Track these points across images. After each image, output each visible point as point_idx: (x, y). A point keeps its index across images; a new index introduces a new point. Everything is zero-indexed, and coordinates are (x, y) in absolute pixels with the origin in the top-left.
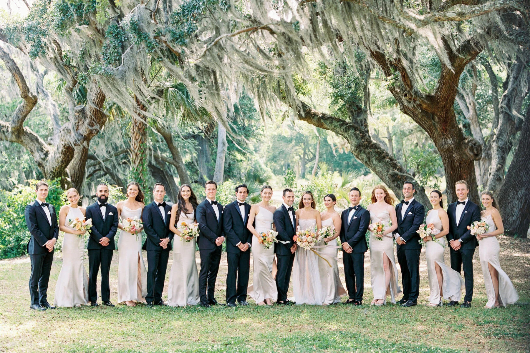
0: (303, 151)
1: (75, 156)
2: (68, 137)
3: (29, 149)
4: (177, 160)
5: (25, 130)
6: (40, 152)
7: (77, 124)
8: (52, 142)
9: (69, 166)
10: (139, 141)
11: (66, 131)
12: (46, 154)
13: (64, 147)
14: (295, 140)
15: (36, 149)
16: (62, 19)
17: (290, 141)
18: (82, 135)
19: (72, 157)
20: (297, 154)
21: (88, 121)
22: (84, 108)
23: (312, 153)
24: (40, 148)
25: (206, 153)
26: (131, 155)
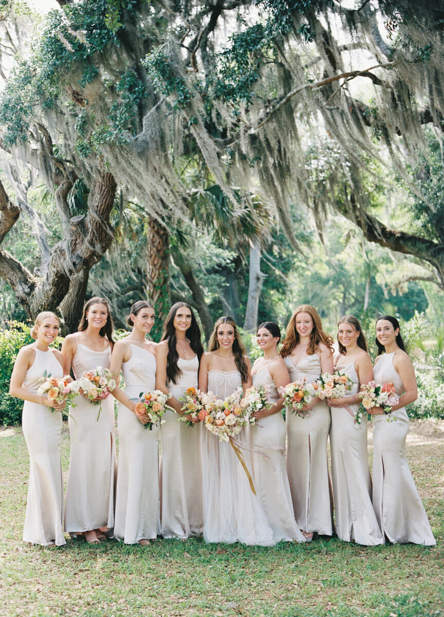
0: (342, 295)
1: (71, 291)
2: (62, 260)
3: (9, 281)
4: (198, 300)
5: (3, 254)
6: (23, 284)
7: (73, 243)
8: (39, 273)
9: (62, 304)
10: (158, 267)
11: (58, 252)
12: (32, 287)
13: (56, 275)
14: (333, 281)
15: (17, 280)
16: (55, 64)
17: (326, 282)
18: (81, 258)
19: (67, 290)
20: (335, 299)
21: (89, 237)
22: (83, 220)
23: (353, 297)
24: (23, 280)
25: (233, 293)
26: (148, 288)
